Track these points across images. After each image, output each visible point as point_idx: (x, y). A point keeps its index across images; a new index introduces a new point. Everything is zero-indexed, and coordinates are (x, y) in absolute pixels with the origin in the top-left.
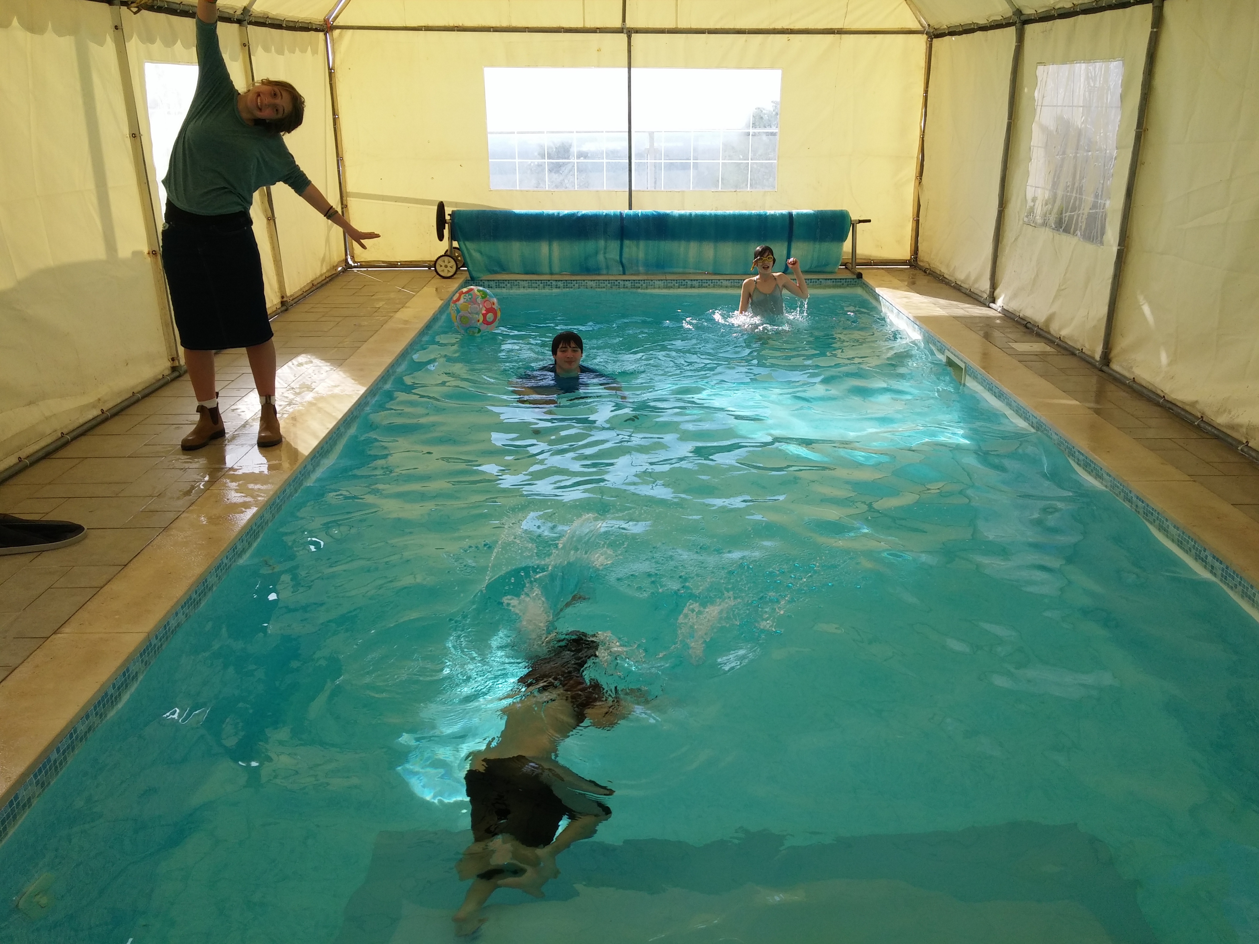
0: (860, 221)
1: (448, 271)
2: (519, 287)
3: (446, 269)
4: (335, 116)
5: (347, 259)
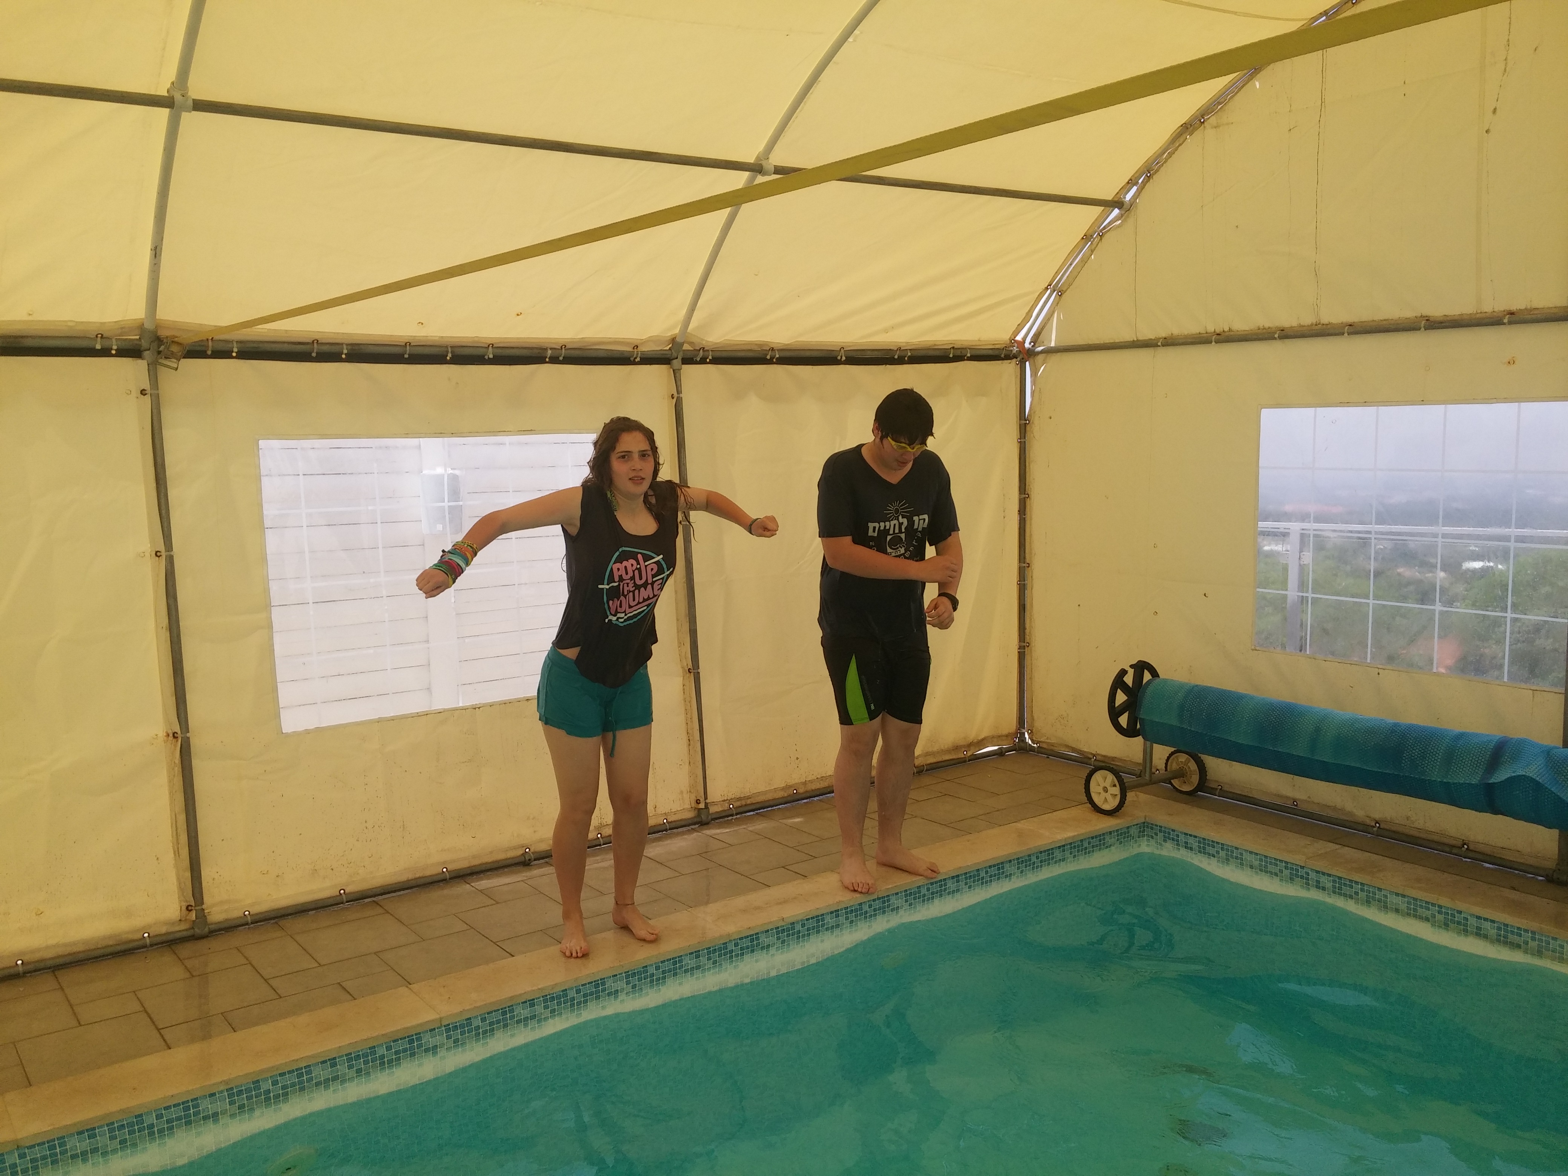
1: (1106, 800)
2: (1242, 864)
3: (1103, 794)
4: (1024, 496)
5: (1024, 733)
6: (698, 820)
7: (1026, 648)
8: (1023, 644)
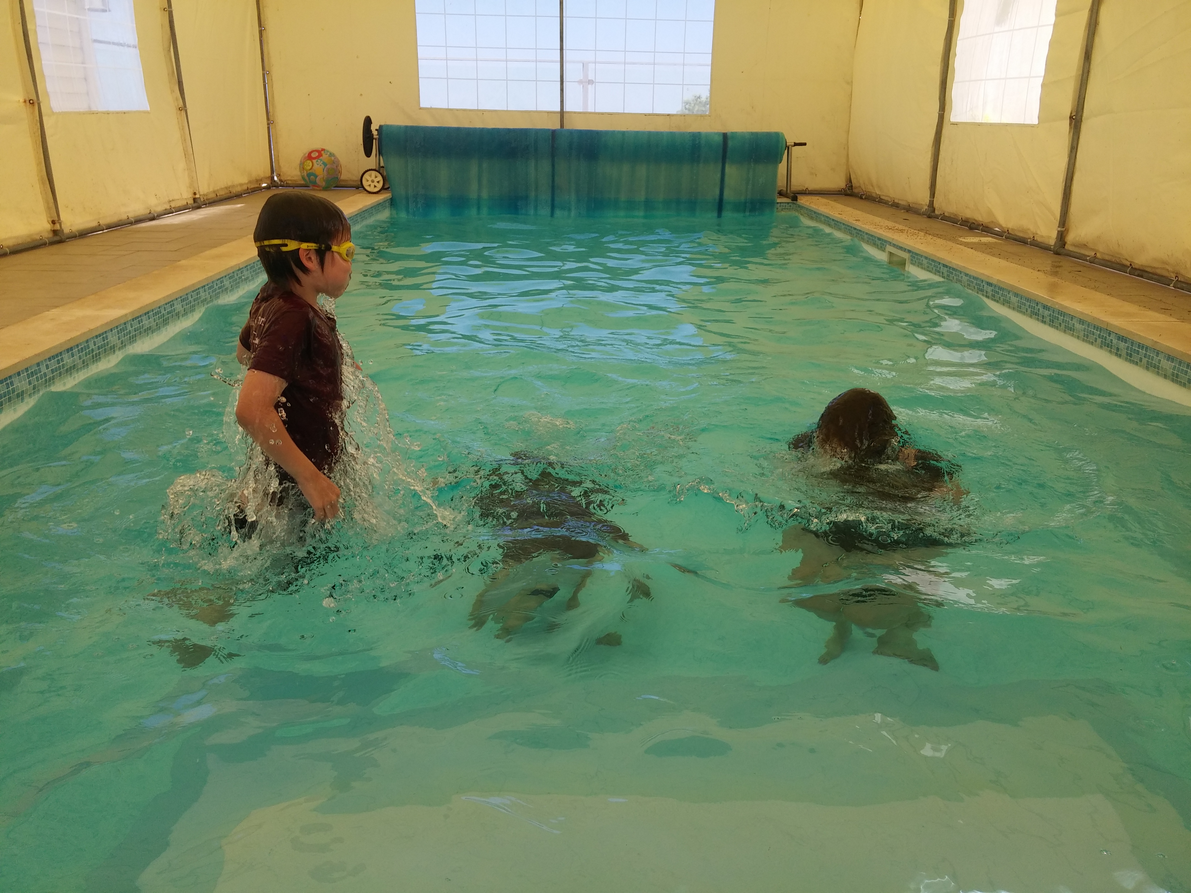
0: (796, 144)
1: (375, 186)
3: (372, 184)
4: (261, 29)
5: (273, 177)
6: (196, 205)
7: (271, 125)
8: (270, 122)
